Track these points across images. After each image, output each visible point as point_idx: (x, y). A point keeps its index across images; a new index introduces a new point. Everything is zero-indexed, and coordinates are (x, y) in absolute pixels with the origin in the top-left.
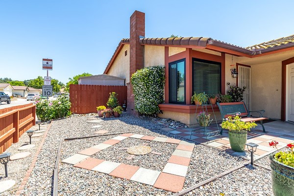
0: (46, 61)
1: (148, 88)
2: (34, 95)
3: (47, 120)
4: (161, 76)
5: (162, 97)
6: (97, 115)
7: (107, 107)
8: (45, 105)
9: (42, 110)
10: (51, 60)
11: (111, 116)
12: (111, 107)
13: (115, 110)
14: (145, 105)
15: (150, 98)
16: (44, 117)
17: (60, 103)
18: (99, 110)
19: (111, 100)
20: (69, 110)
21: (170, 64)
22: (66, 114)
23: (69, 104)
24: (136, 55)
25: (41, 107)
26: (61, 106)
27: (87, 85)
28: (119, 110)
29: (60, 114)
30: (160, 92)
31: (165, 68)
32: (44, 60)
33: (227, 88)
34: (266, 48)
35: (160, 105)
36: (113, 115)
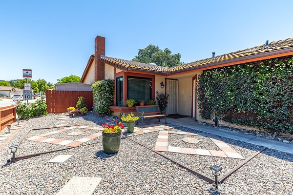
0: (26, 71)
1: (101, 95)
2: (20, 96)
3: (27, 118)
4: (110, 86)
5: (112, 101)
6: (67, 114)
7: (76, 108)
8: (24, 106)
9: (22, 110)
10: (31, 70)
11: (78, 114)
12: (79, 108)
13: (81, 110)
14: (100, 107)
15: (102, 102)
16: (24, 115)
17: (37, 105)
18: (69, 110)
19: (79, 103)
20: (45, 110)
21: (117, 79)
22: (43, 113)
23: (45, 105)
24: (98, 69)
25: (20, 109)
26: (38, 107)
27: (61, 91)
28: (84, 110)
29: (37, 113)
30: (110, 98)
31: (114, 80)
32: (24, 70)
33: (156, 95)
34: (185, 68)
35: (110, 107)
36: (80, 114)
